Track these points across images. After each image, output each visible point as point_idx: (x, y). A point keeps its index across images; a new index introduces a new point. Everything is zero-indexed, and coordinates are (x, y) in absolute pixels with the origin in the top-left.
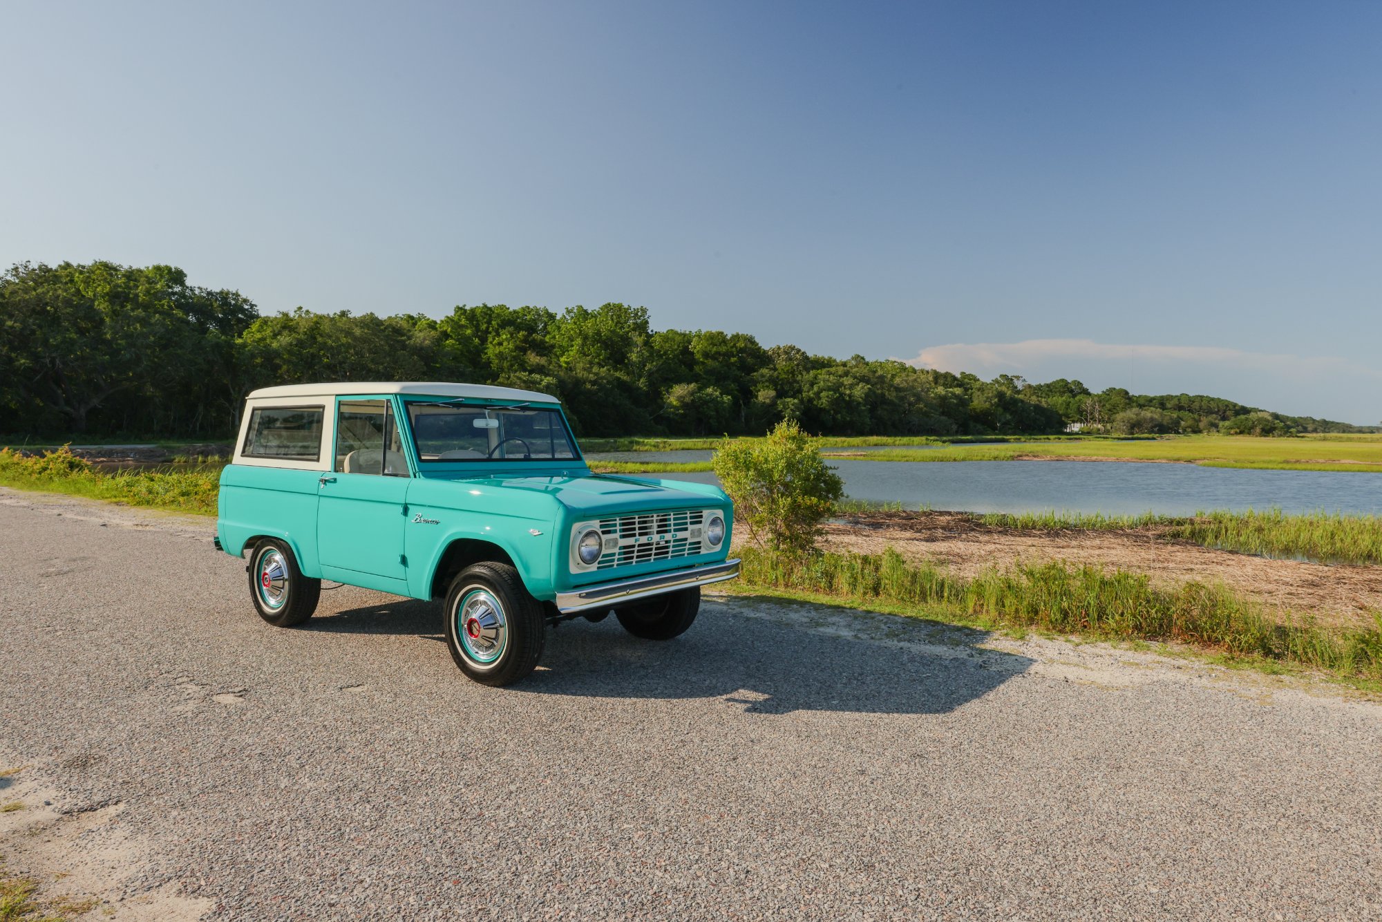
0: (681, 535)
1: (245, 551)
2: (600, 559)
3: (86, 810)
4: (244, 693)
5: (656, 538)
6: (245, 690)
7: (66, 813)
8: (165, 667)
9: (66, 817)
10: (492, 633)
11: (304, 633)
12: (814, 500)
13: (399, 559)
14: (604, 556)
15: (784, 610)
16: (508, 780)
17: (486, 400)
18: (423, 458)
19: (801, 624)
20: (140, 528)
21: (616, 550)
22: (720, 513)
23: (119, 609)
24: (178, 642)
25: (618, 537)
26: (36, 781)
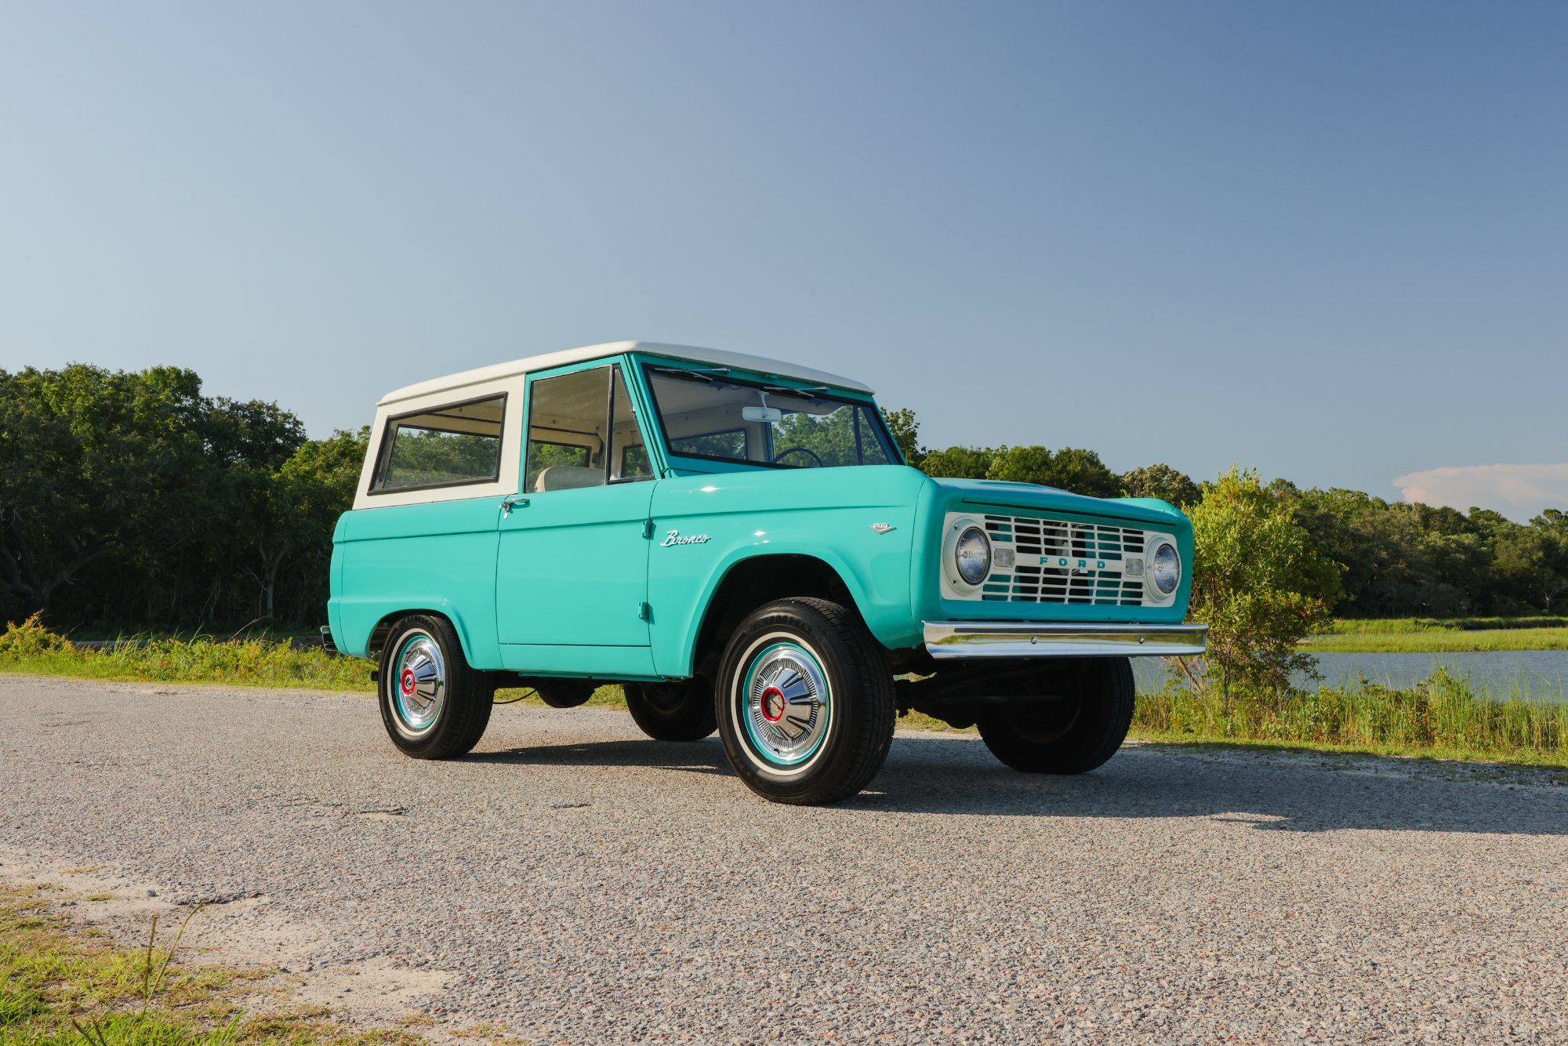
0: (1111, 565)
2: (986, 582)
3: (212, 902)
5: (1073, 563)
6: (402, 809)
8: (271, 792)
9: (184, 908)
12: (1295, 597)
13: (640, 610)
14: (994, 578)
19: (1308, 768)
21: (1012, 572)
22: (1171, 539)
24: (277, 772)
25: (1015, 550)
26: (125, 878)
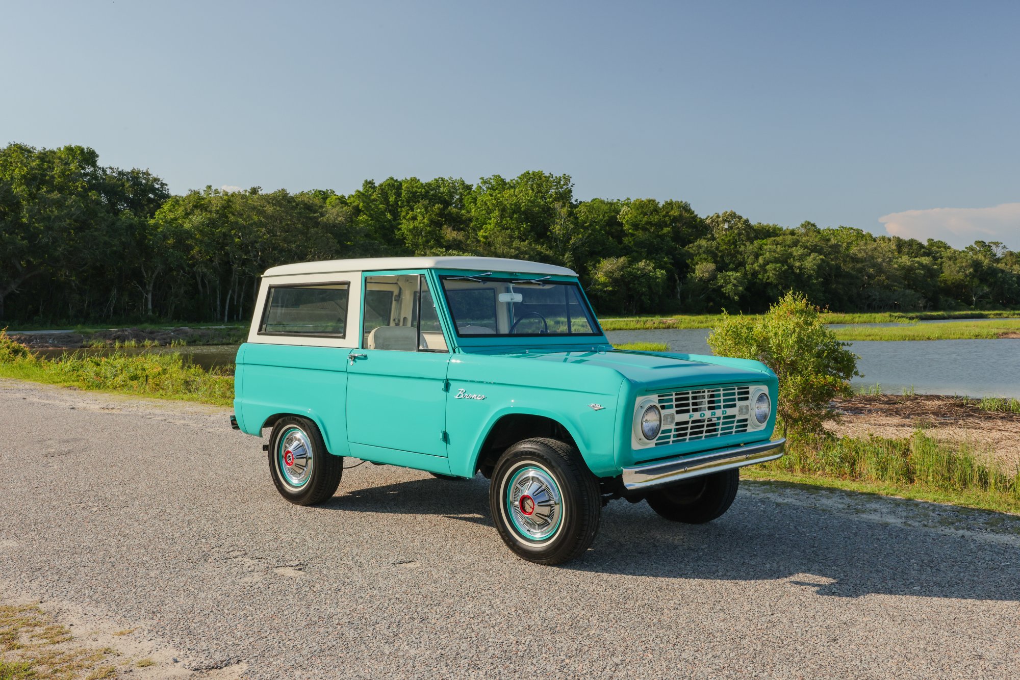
0: (730, 412)
1: (264, 429)
2: (659, 435)
3: (213, 668)
4: (301, 567)
5: (708, 414)
6: (301, 564)
7: (196, 670)
8: (214, 542)
9: (197, 673)
10: (546, 510)
11: (330, 512)
12: (830, 378)
13: (441, 436)
14: (664, 432)
15: (813, 496)
16: (608, 652)
17: (511, 273)
18: (461, 332)
19: (840, 510)
20: (107, 411)
21: (673, 427)
22: (765, 389)
23: (137, 488)
24: (212, 519)
25: (675, 413)
26: (152, 641)
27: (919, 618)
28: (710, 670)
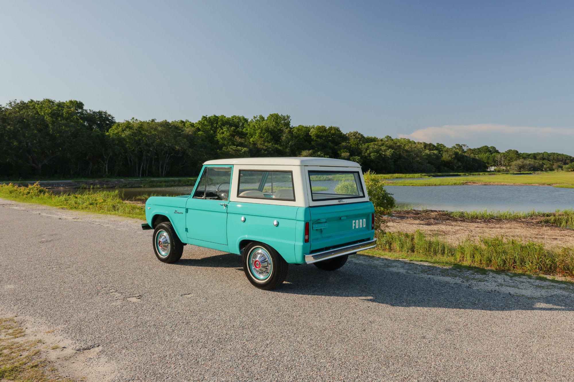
3: (86, 349)
4: (140, 297)
6: (140, 296)
7: (78, 350)
8: (104, 285)
9: (78, 352)
11: (160, 270)
12: (382, 209)
15: (371, 259)
16: (265, 338)
19: (381, 266)
20: (75, 220)
23: (77, 258)
24: (106, 273)
26: (62, 336)
27: (402, 319)
28: (307, 346)
